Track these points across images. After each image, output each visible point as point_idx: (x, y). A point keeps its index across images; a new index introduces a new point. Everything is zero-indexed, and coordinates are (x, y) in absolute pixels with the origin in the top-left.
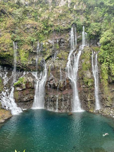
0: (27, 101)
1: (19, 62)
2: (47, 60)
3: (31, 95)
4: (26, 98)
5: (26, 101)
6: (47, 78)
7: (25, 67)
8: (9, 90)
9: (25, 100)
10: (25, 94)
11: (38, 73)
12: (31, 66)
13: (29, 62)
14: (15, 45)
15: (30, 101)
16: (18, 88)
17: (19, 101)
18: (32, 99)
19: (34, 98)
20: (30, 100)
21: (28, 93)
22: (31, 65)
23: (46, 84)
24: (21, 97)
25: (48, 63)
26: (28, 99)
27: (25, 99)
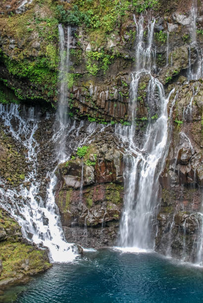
0: (99, 226)
1: (77, 91)
2: (170, 86)
3: (113, 207)
4: (96, 215)
5: (96, 223)
6: (170, 151)
7: (93, 109)
8: (43, 183)
9: (91, 220)
10: (91, 202)
11: (137, 132)
12: (115, 105)
13: (107, 92)
14: (66, 35)
15: (106, 224)
16: (70, 181)
17: (72, 223)
18: (115, 221)
19: (120, 215)
20: (107, 222)
21: (101, 198)
22: (113, 100)
23: (165, 171)
24: (81, 209)
25: (175, 94)
26: (100, 217)
27: (92, 216)
